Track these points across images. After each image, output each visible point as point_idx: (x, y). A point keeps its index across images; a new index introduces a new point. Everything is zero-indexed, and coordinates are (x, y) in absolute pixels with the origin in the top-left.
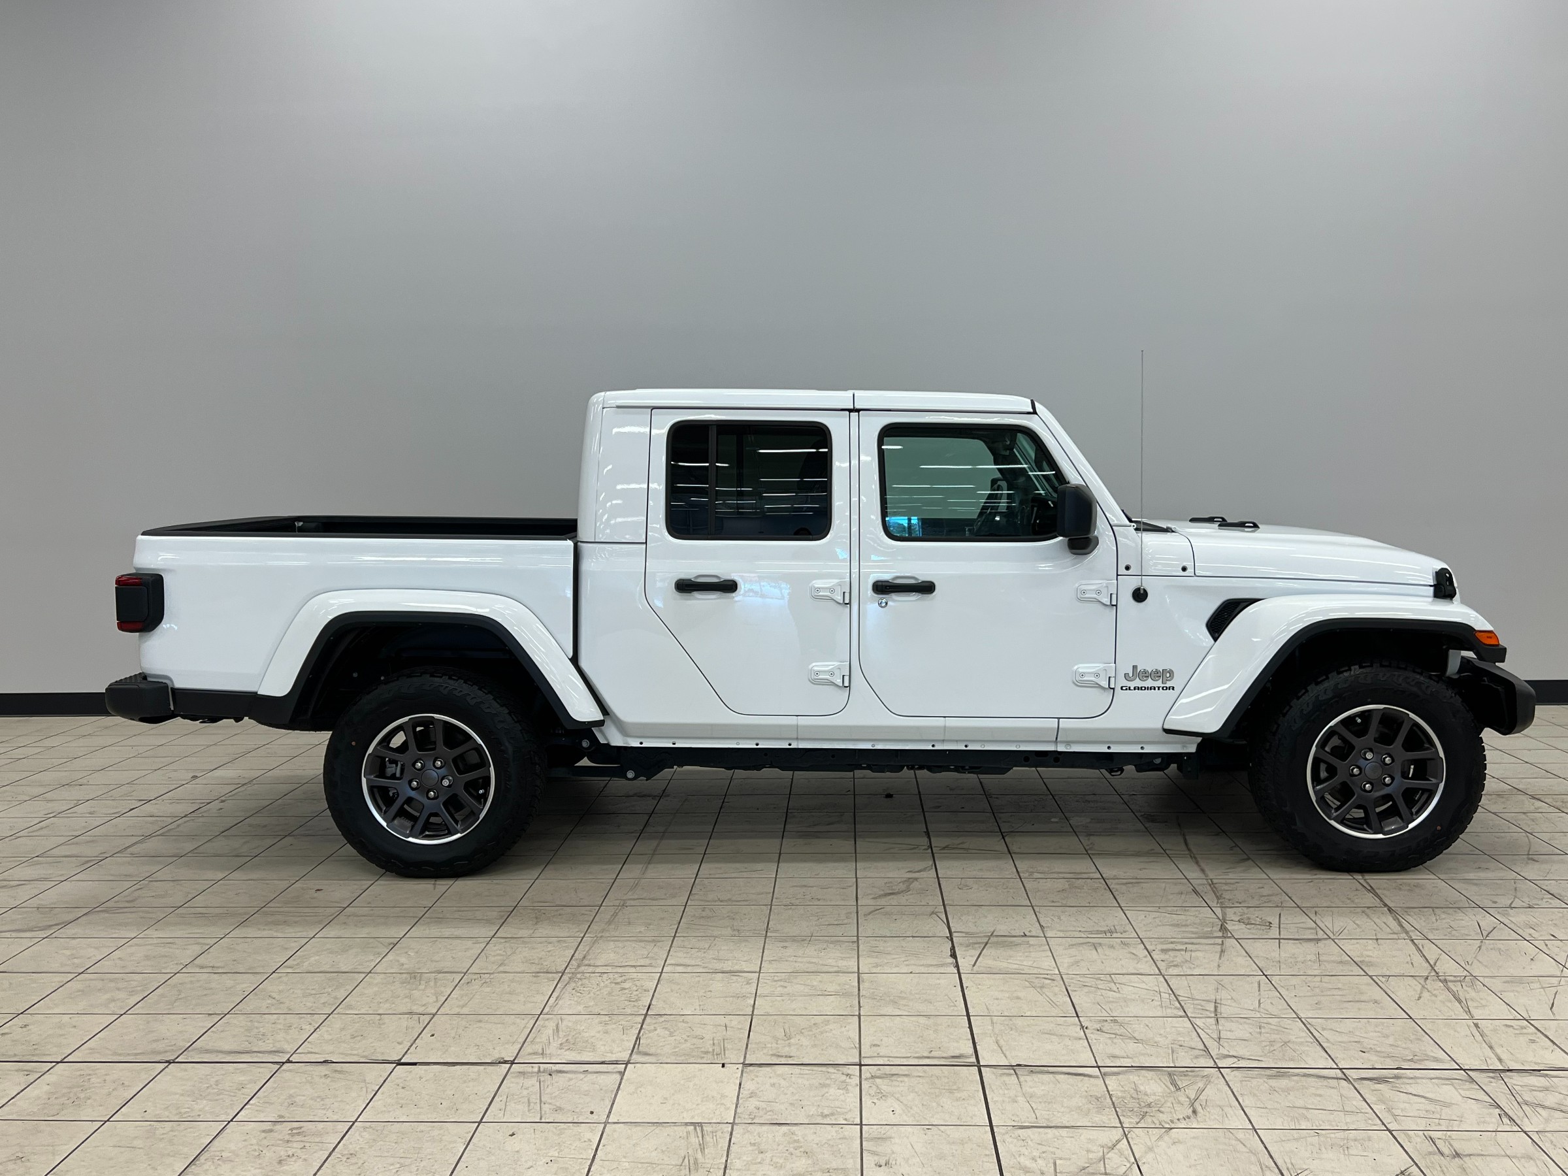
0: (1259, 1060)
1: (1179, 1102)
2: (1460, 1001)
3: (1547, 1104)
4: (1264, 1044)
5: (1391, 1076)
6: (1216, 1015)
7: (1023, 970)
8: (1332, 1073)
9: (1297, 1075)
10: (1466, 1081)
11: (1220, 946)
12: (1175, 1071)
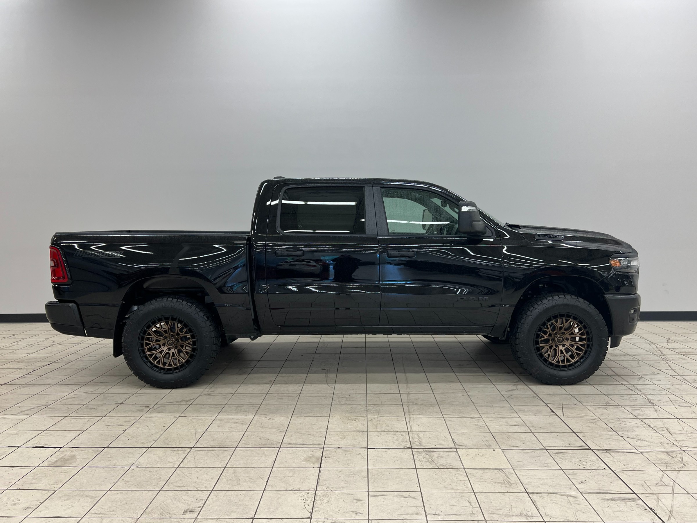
1: (677, 462)
7: (583, 417)
11: (654, 409)
12: (668, 451)
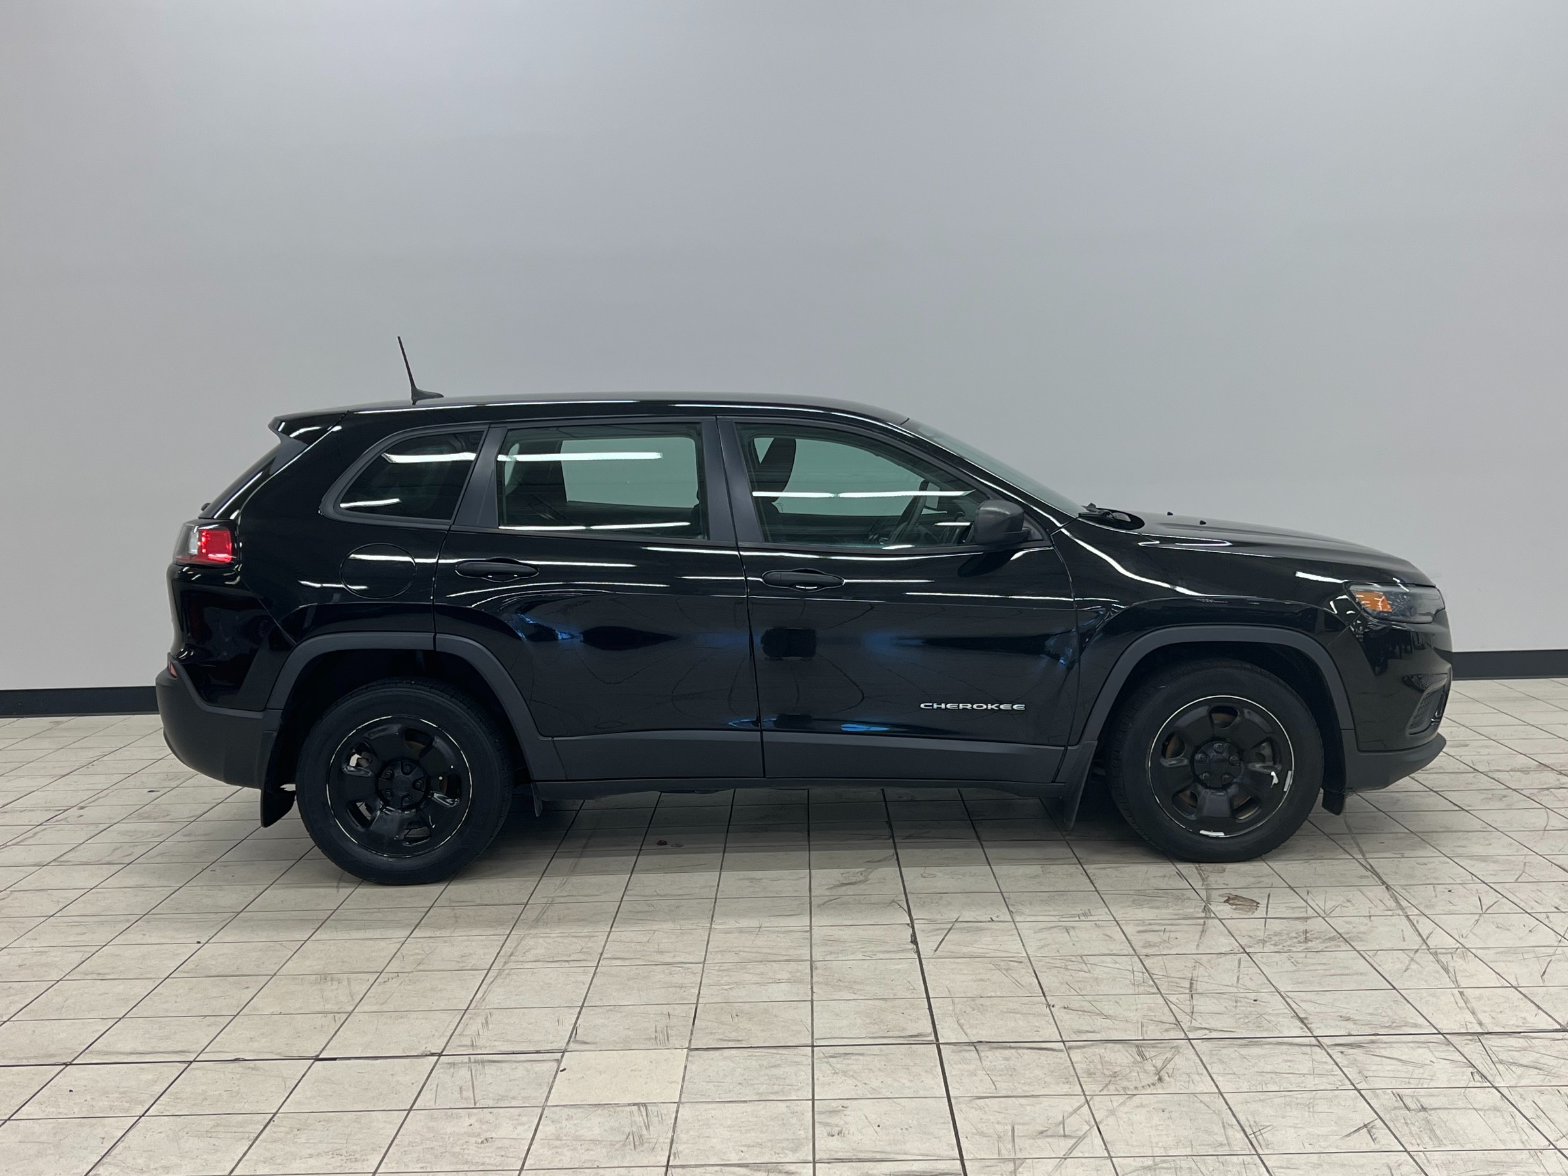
0: (1232, 1032)
1: (1146, 1072)
2: (1447, 971)
3: (1521, 1062)
4: (1240, 1016)
5: (1366, 1041)
6: (1191, 991)
7: (989, 954)
8: (1306, 1041)
9: (1270, 1043)
10: (1442, 1044)
11: (1201, 926)
12: (1144, 1044)
